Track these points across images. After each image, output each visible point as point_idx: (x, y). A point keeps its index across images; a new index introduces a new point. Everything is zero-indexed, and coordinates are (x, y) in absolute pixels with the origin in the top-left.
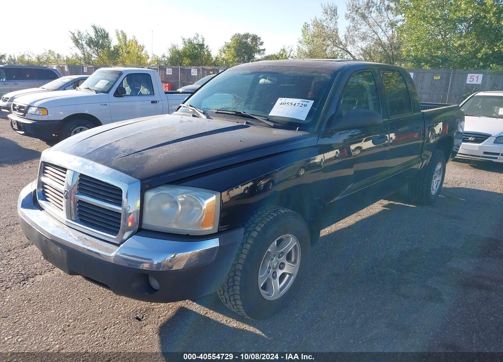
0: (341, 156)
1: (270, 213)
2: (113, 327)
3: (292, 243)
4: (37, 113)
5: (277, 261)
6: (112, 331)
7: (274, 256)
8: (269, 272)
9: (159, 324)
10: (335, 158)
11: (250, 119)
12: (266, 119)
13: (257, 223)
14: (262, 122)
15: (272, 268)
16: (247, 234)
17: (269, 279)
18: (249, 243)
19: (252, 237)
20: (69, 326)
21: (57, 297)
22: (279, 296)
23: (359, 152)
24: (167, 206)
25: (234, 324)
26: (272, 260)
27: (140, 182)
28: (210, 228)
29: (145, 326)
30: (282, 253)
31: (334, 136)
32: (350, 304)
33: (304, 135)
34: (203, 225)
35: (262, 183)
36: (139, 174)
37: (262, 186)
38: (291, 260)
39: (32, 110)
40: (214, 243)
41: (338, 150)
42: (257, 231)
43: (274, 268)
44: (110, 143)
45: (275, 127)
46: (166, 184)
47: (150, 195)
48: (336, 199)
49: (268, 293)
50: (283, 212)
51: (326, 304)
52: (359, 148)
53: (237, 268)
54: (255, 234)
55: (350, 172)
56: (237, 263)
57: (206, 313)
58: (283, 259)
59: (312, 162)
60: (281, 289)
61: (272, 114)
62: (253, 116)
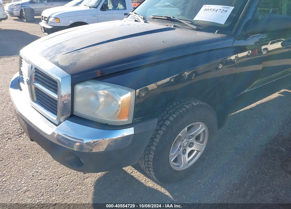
0: (252, 55)
1: (184, 105)
2: (65, 177)
3: (201, 128)
4: (54, 21)
5: (188, 141)
6: (64, 180)
7: (185, 138)
8: (179, 150)
9: (97, 178)
10: (247, 56)
11: (178, 23)
12: (191, 23)
13: (171, 114)
14: (186, 25)
15: (182, 146)
16: (161, 123)
17: (179, 155)
18: (162, 130)
19: (165, 125)
20: (37, 172)
21: (37, 148)
22: (187, 167)
23: (266, 53)
24: (93, 98)
25: (150, 184)
26: (183, 141)
27: (70, 77)
28: (125, 120)
29: (87, 178)
30: (192, 136)
31: (249, 38)
32: (244, 176)
33: (222, 37)
34: (119, 117)
35: (187, 73)
36: (71, 70)
37: (186, 76)
38: (200, 140)
39: (51, 19)
40: (129, 132)
41: (250, 51)
42: (170, 121)
43: (184, 147)
44: (62, 42)
45: (197, 30)
46: (92, 79)
47: (79, 87)
48: (246, 91)
49: (178, 164)
50: (195, 104)
51: (225, 174)
52: (266, 49)
53: (151, 149)
54: (168, 123)
55: (259, 67)
56: (151, 144)
57: (132, 172)
58: (192, 140)
59: (228, 59)
60: (189, 162)
61: (196, 19)
62: (180, 20)
